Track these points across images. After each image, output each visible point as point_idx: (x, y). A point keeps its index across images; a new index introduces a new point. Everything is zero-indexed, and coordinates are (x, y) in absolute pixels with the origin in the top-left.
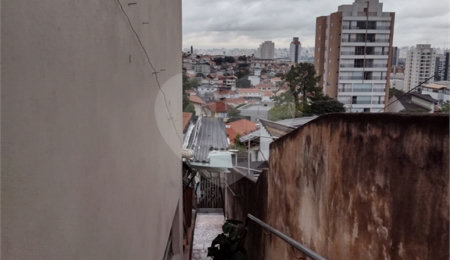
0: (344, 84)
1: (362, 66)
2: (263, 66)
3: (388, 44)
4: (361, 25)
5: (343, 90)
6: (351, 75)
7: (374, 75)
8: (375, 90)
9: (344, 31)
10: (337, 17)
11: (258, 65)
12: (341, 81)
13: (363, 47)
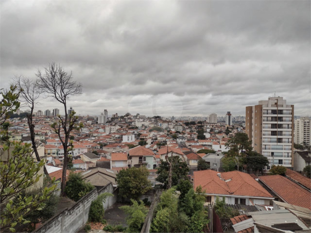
0: (265, 145)
1: (276, 135)
2: (211, 127)
3: (291, 123)
4: (274, 112)
5: (265, 149)
6: (269, 140)
7: (284, 140)
8: (285, 149)
9: (263, 115)
10: (259, 107)
11: (208, 126)
12: (263, 143)
13: (276, 124)
